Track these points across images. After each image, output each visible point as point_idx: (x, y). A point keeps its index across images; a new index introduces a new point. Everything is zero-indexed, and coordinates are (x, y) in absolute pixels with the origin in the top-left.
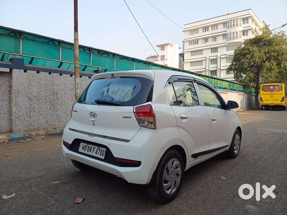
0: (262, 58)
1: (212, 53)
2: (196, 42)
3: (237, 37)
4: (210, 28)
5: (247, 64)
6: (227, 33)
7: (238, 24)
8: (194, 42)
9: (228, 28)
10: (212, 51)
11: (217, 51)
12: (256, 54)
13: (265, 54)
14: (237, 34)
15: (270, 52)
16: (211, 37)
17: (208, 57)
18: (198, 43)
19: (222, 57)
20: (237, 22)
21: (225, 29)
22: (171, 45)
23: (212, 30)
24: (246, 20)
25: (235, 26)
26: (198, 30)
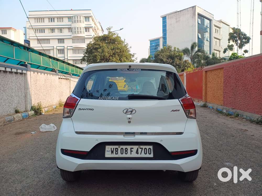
0: (110, 53)
1: (59, 43)
2: (42, 30)
3: (81, 32)
4: (56, 20)
5: (99, 57)
6: (72, 26)
7: (81, 20)
8: (40, 31)
9: (73, 23)
10: (59, 42)
11: (64, 41)
12: (106, 50)
13: (112, 50)
14: (81, 29)
15: (115, 49)
16: (58, 28)
17: (55, 47)
18: (44, 32)
19: (68, 48)
20: (80, 19)
21: (70, 23)
22: (14, 30)
23: (58, 21)
24: (87, 18)
25: (78, 22)
26: (44, 19)
